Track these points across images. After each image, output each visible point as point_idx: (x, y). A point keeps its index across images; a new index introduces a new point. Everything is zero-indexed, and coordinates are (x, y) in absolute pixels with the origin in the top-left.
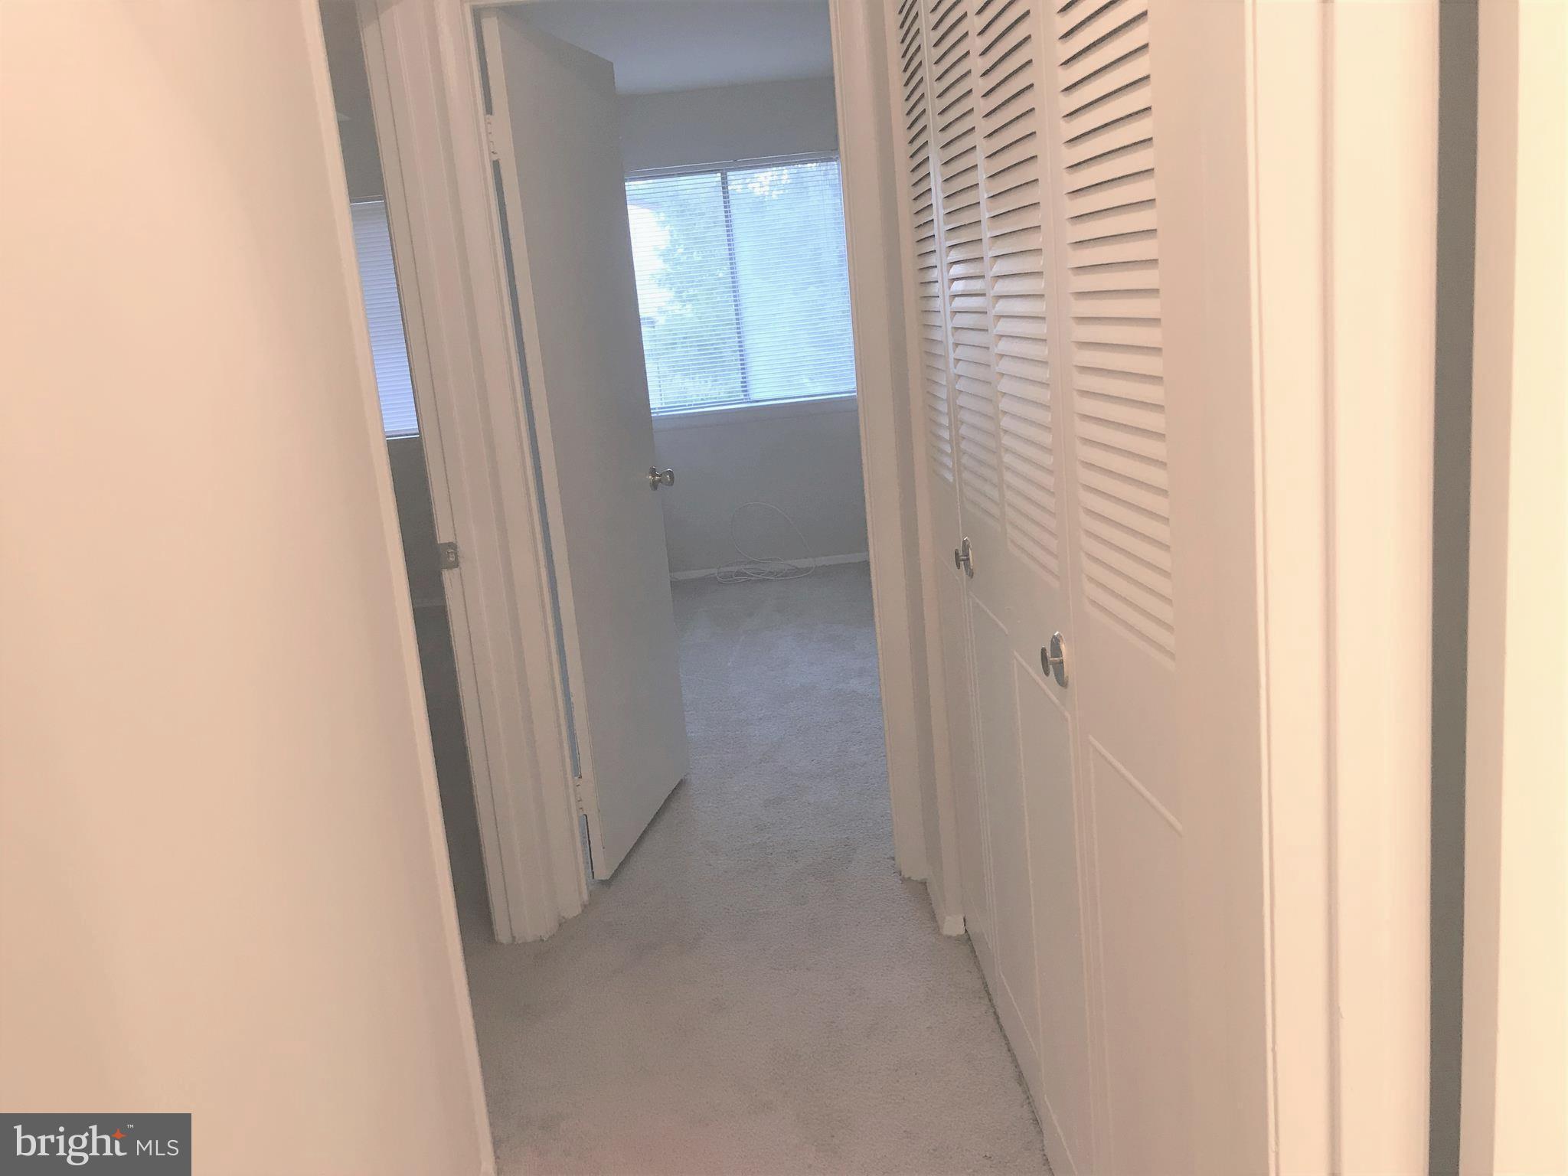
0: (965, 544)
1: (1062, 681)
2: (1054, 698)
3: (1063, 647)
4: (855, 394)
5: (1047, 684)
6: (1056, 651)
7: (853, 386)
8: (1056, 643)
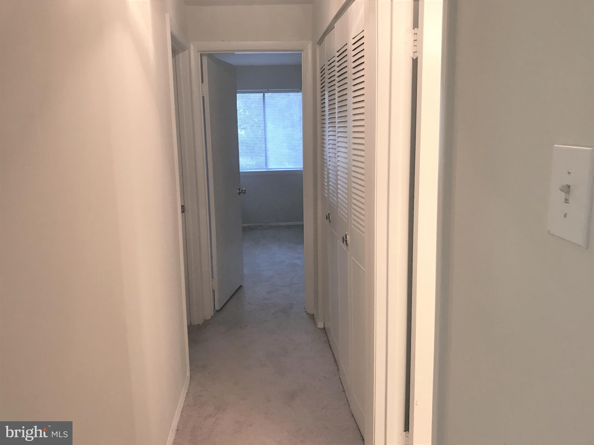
0: (329, 214)
1: (347, 245)
2: (345, 249)
3: (347, 236)
4: (302, 169)
5: (344, 246)
6: (346, 238)
7: (302, 167)
8: (346, 235)
